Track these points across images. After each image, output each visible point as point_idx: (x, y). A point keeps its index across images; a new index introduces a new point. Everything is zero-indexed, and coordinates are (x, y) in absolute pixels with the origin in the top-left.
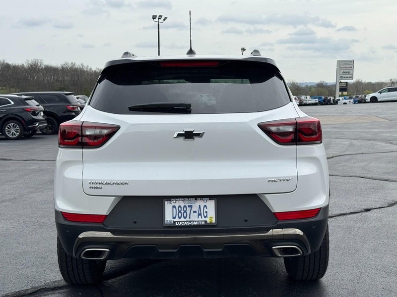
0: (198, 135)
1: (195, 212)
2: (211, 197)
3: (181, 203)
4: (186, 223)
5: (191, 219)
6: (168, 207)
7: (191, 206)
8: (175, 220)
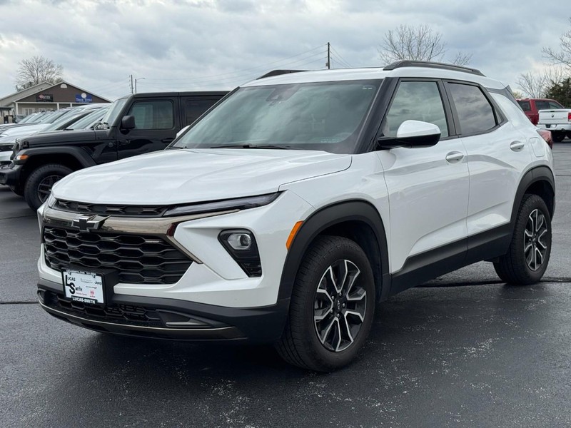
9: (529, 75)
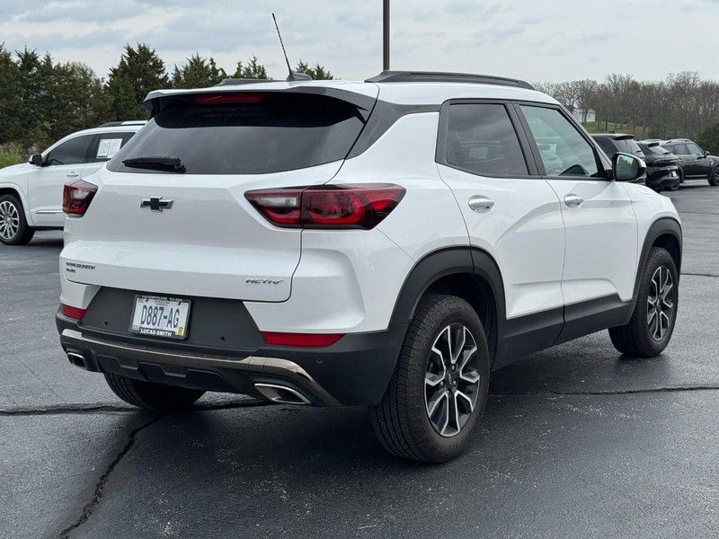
0: (165, 205)
1: (165, 317)
2: (184, 298)
3: (152, 303)
4: (151, 332)
5: (159, 328)
6: (140, 306)
7: (162, 309)
8: (143, 326)
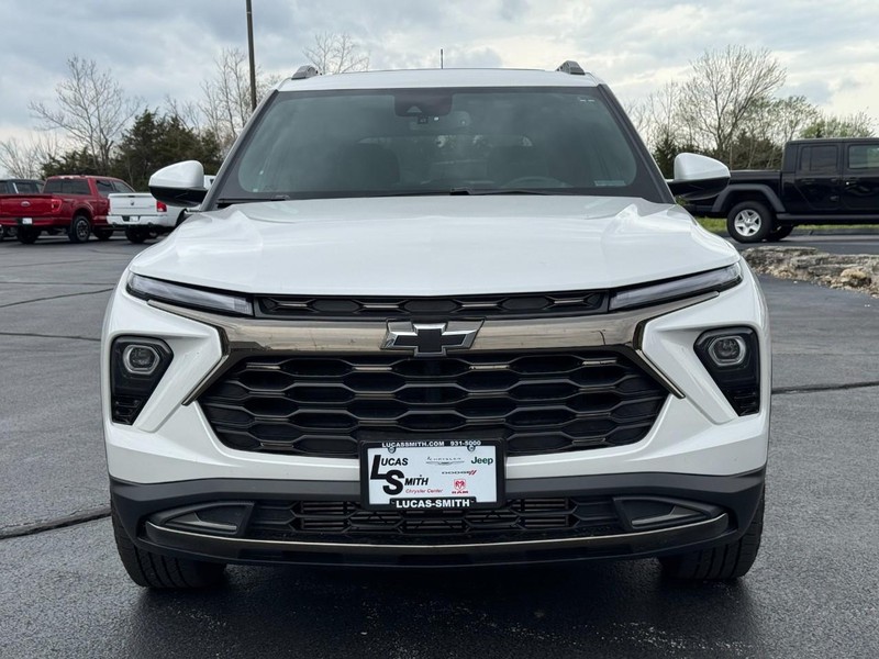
9: (12, 143)
